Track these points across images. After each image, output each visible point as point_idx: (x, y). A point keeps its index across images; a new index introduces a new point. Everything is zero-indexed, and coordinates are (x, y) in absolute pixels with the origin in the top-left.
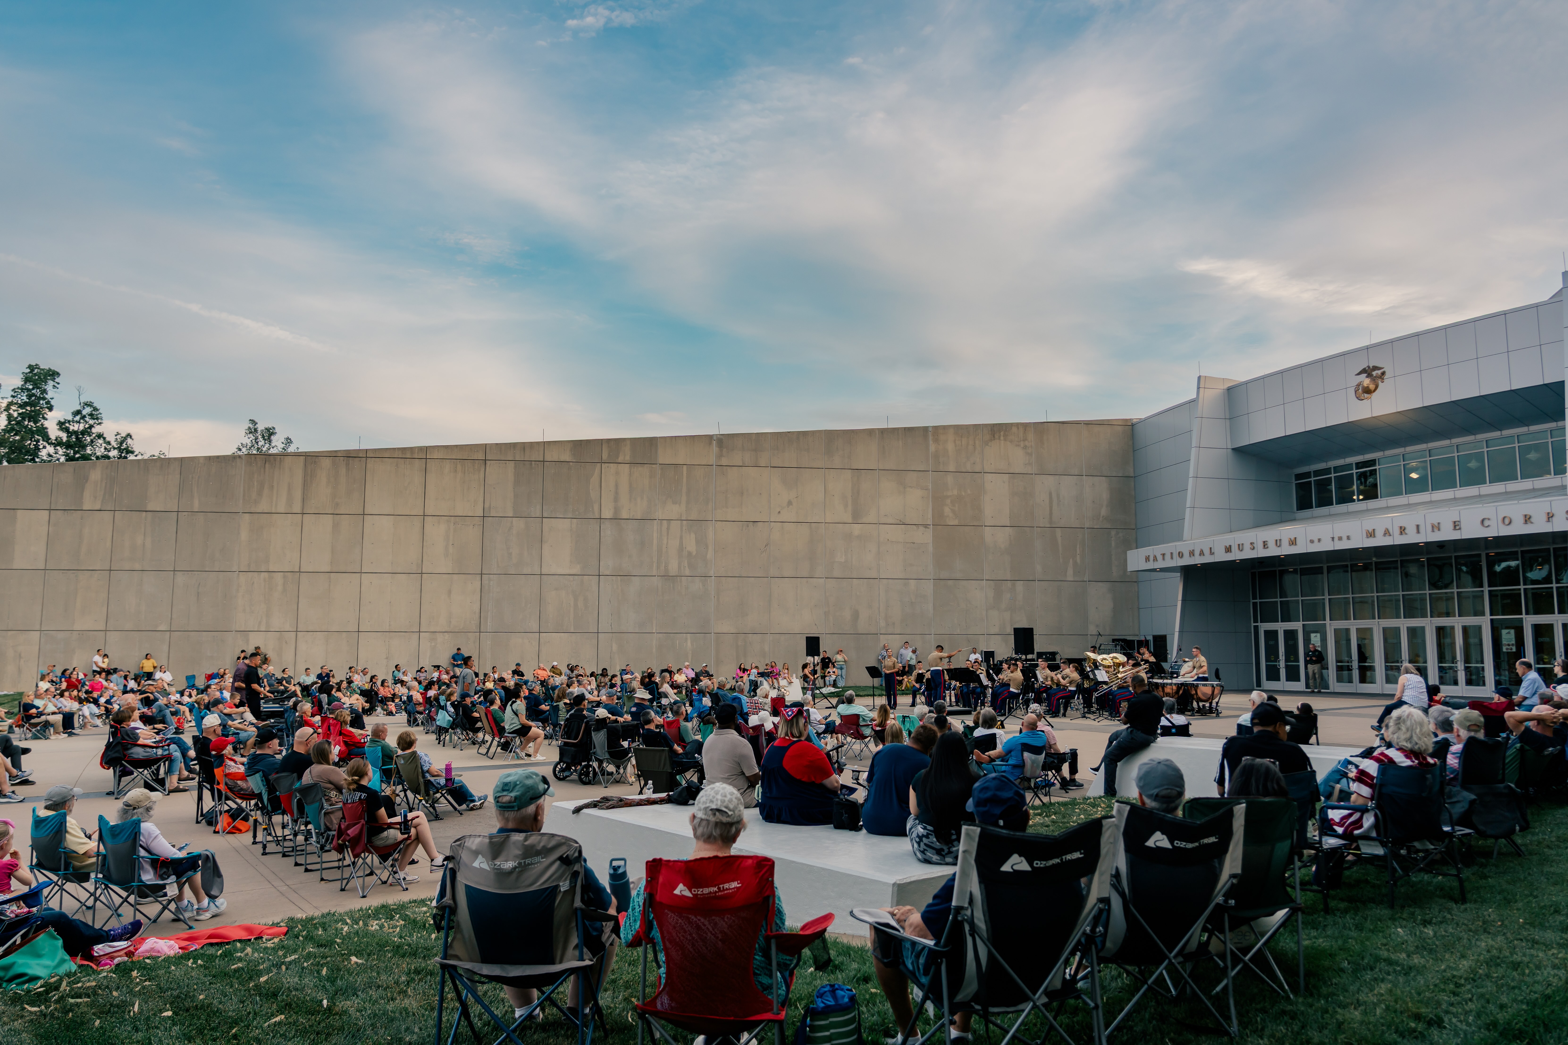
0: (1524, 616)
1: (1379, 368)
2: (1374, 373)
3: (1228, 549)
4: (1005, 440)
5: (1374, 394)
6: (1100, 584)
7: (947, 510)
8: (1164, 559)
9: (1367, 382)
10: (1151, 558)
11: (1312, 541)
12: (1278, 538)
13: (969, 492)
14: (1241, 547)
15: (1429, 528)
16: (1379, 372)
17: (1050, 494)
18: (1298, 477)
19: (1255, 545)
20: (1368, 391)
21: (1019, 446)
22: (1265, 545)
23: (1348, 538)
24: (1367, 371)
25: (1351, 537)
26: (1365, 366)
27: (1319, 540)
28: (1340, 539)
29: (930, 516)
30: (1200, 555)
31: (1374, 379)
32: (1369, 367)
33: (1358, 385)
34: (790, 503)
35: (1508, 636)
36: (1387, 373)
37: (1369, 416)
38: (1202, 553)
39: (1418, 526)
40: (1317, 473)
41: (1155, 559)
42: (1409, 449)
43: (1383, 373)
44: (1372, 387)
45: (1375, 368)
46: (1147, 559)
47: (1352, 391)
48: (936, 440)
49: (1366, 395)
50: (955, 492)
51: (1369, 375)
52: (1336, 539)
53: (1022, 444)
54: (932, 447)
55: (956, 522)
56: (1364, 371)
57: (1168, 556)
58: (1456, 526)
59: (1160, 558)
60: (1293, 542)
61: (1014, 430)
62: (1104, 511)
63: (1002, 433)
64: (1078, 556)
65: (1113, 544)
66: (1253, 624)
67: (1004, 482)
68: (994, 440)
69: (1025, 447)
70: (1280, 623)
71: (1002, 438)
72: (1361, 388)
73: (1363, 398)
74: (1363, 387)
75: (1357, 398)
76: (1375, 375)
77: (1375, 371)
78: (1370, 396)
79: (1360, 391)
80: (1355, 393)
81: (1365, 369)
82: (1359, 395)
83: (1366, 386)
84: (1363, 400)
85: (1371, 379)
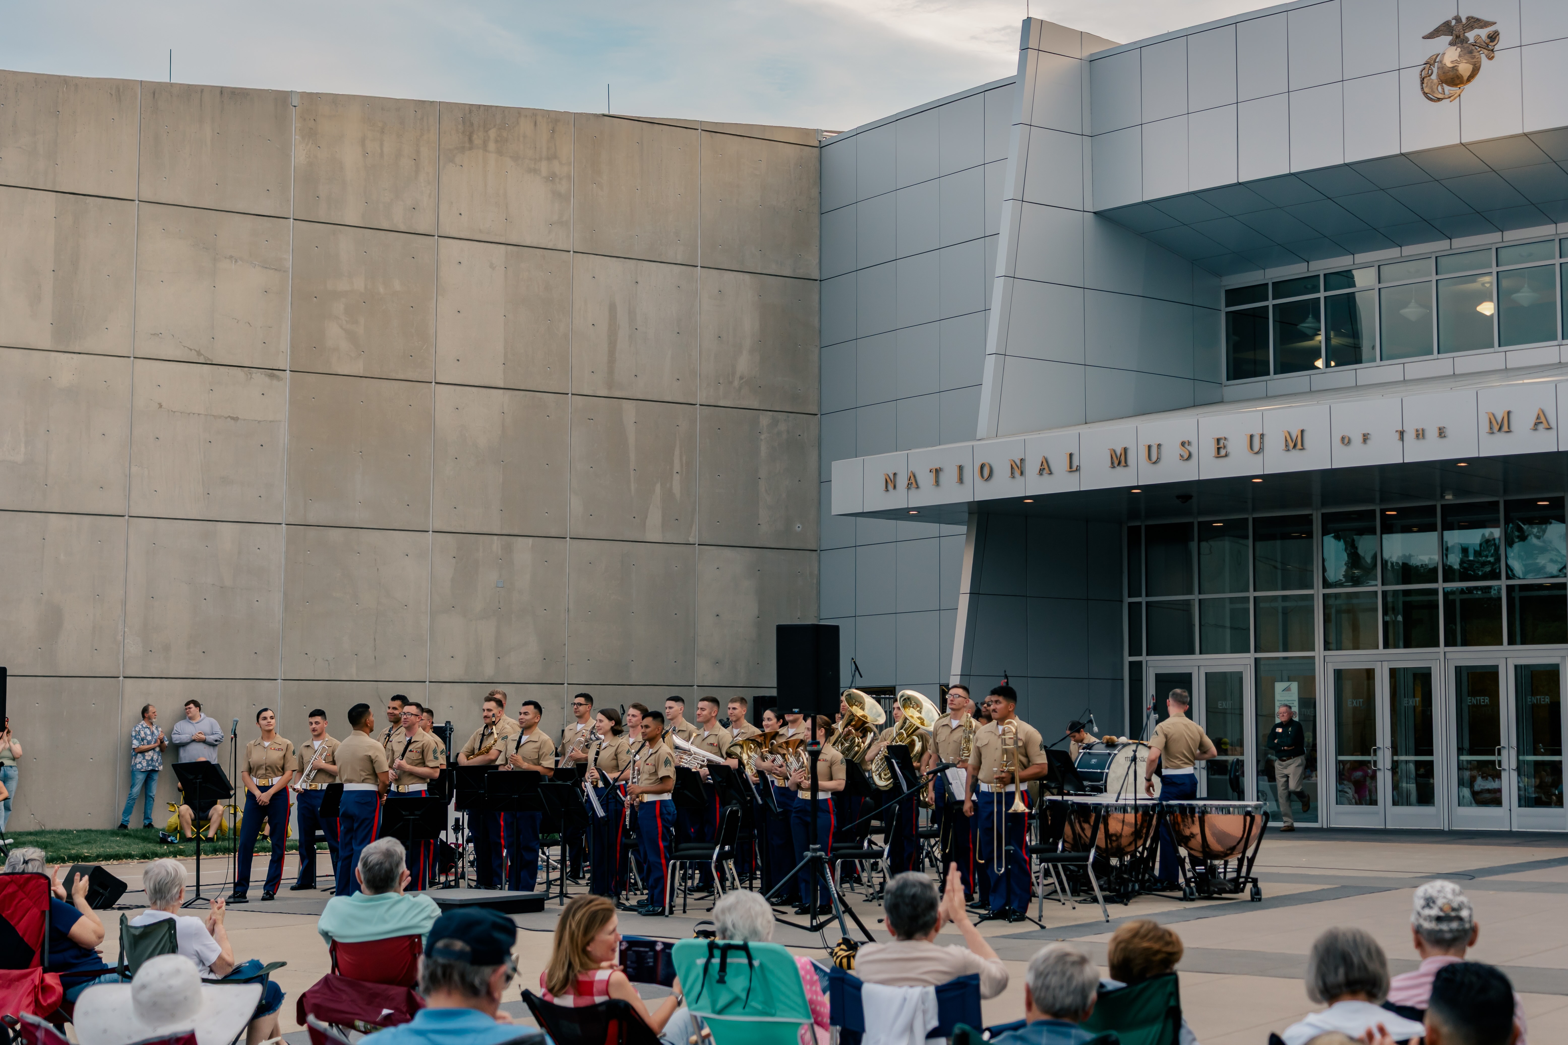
1: (1484, 24)
2: (1471, 35)
3: (1119, 459)
4: (500, 152)
5: (1468, 88)
6: (727, 552)
7: (334, 333)
8: (937, 483)
9: (1451, 56)
10: (902, 482)
11: (1346, 441)
12: (1257, 432)
13: (397, 286)
14: (1153, 454)
16: (1483, 33)
17: (612, 308)
18: (1234, 296)
19: (1193, 449)
20: (1453, 79)
21: (535, 171)
22: (1220, 448)
23: (1442, 433)
24: (1454, 30)
25: (1449, 432)
26: (1447, 16)
27: (1366, 438)
28: (1420, 434)
29: (285, 344)
30: (1041, 472)
31: (1469, 50)
32: (1458, 19)
33: (1429, 63)
36: (1502, 36)
37: (1452, 139)
38: (1045, 468)
40: (1282, 288)
41: (913, 482)
42: (1512, 235)
43: (1493, 37)
44: (1465, 69)
45: (1474, 23)
46: (890, 482)
47: (1412, 78)
48: (311, 135)
49: (1447, 88)
50: (359, 284)
51: (1459, 40)
52: (1410, 436)
53: (544, 167)
54: (299, 154)
55: (358, 368)
56: (1445, 29)
57: (949, 476)
59: (926, 479)
60: (1295, 443)
61: (525, 126)
62: (744, 364)
63: (493, 133)
64: (677, 478)
65: (764, 450)
66: (1128, 659)
67: (492, 267)
68: (471, 149)
69: (552, 178)
70: (1197, 656)
71: (492, 146)
72: (1435, 70)
73: (1440, 96)
74: (1442, 68)
75: (1425, 94)
76: (1471, 40)
77: (1472, 28)
78: (1458, 91)
79: (1434, 77)
80: (1422, 83)
81: (1447, 24)
82: (1431, 88)
83: (1449, 65)
84: (1439, 100)
85: (1464, 49)
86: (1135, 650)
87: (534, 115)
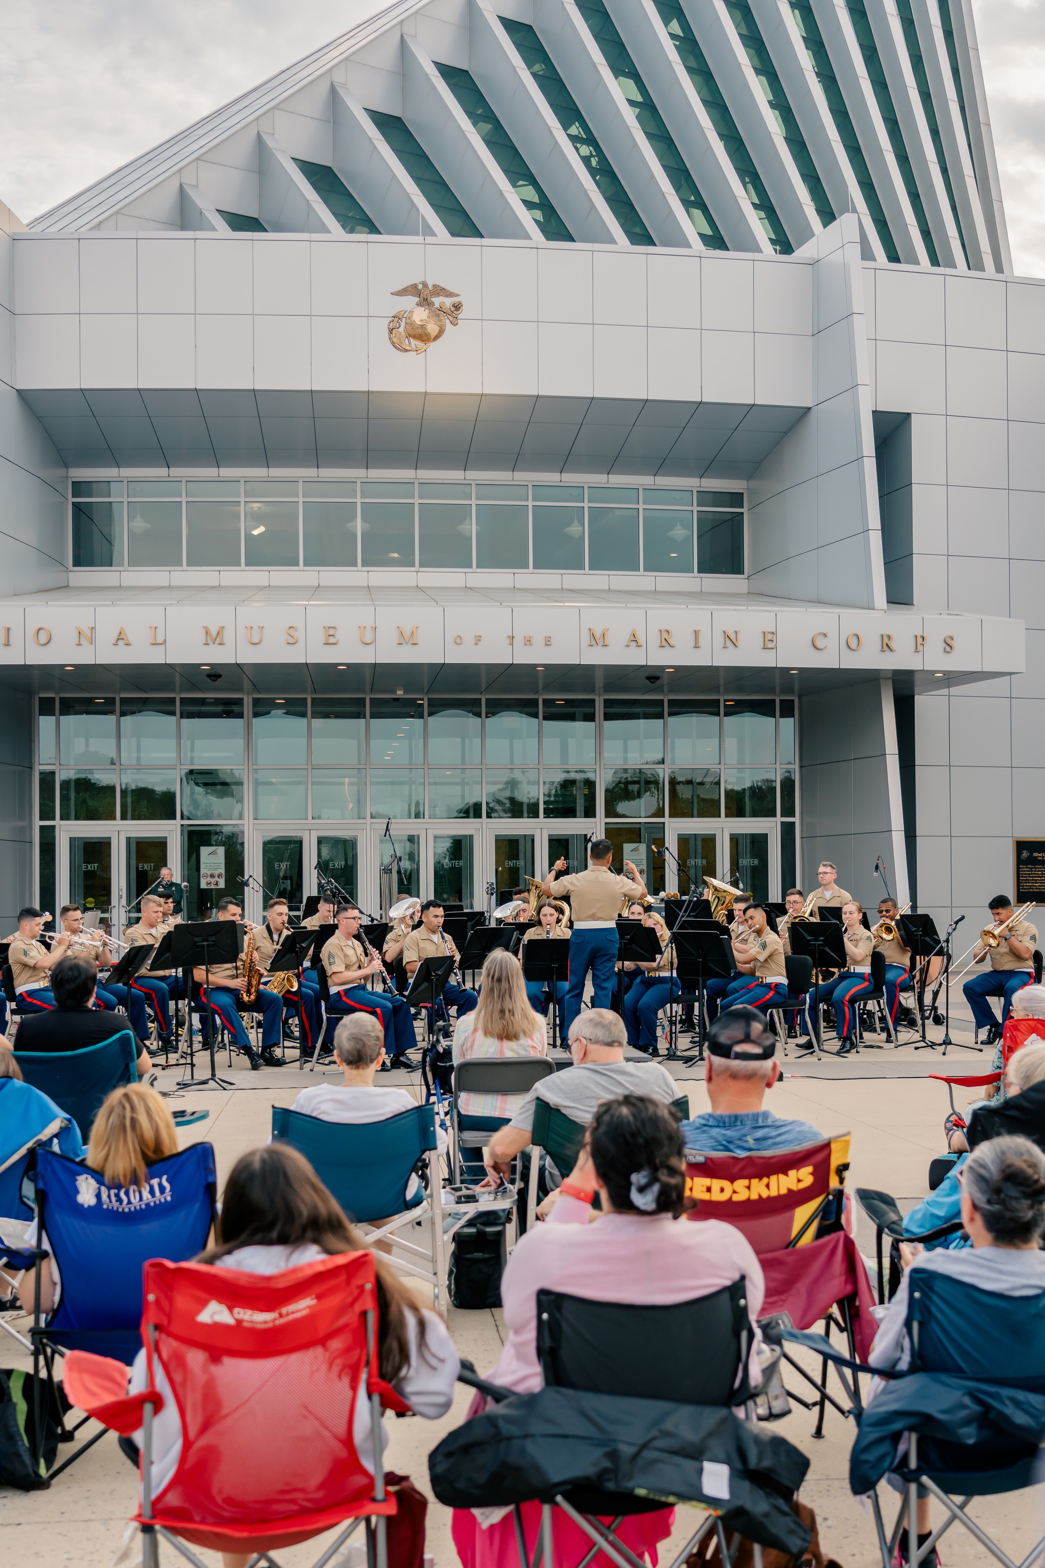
0: (666, 820)
1: (451, 294)
2: (437, 301)
5: (433, 345)
9: (420, 315)
15: (719, 639)
16: (448, 302)
18: (81, 488)
20: (421, 335)
23: (548, 641)
24: (422, 293)
26: (417, 280)
27: (478, 638)
31: (437, 312)
32: (425, 285)
33: (397, 317)
36: (464, 308)
39: (696, 633)
40: (138, 487)
43: (457, 307)
44: (430, 328)
45: (439, 291)
47: (381, 326)
49: (414, 342)
51: (425, 302)
56: (413, 289)
58: (769, 641)
72: (403, 324)
73: (407, 348)
74: (410, 324)
75: (393, 343)
76: (437, 305)
77: (438, 295)
78: (425, 347)
79: (401, 330)
80: (391, 331)
81: (415, 286)
82: (400, 339)
83: (418, 322)
84: (406, 351)
85: (431, 311)
86: (48, 814)
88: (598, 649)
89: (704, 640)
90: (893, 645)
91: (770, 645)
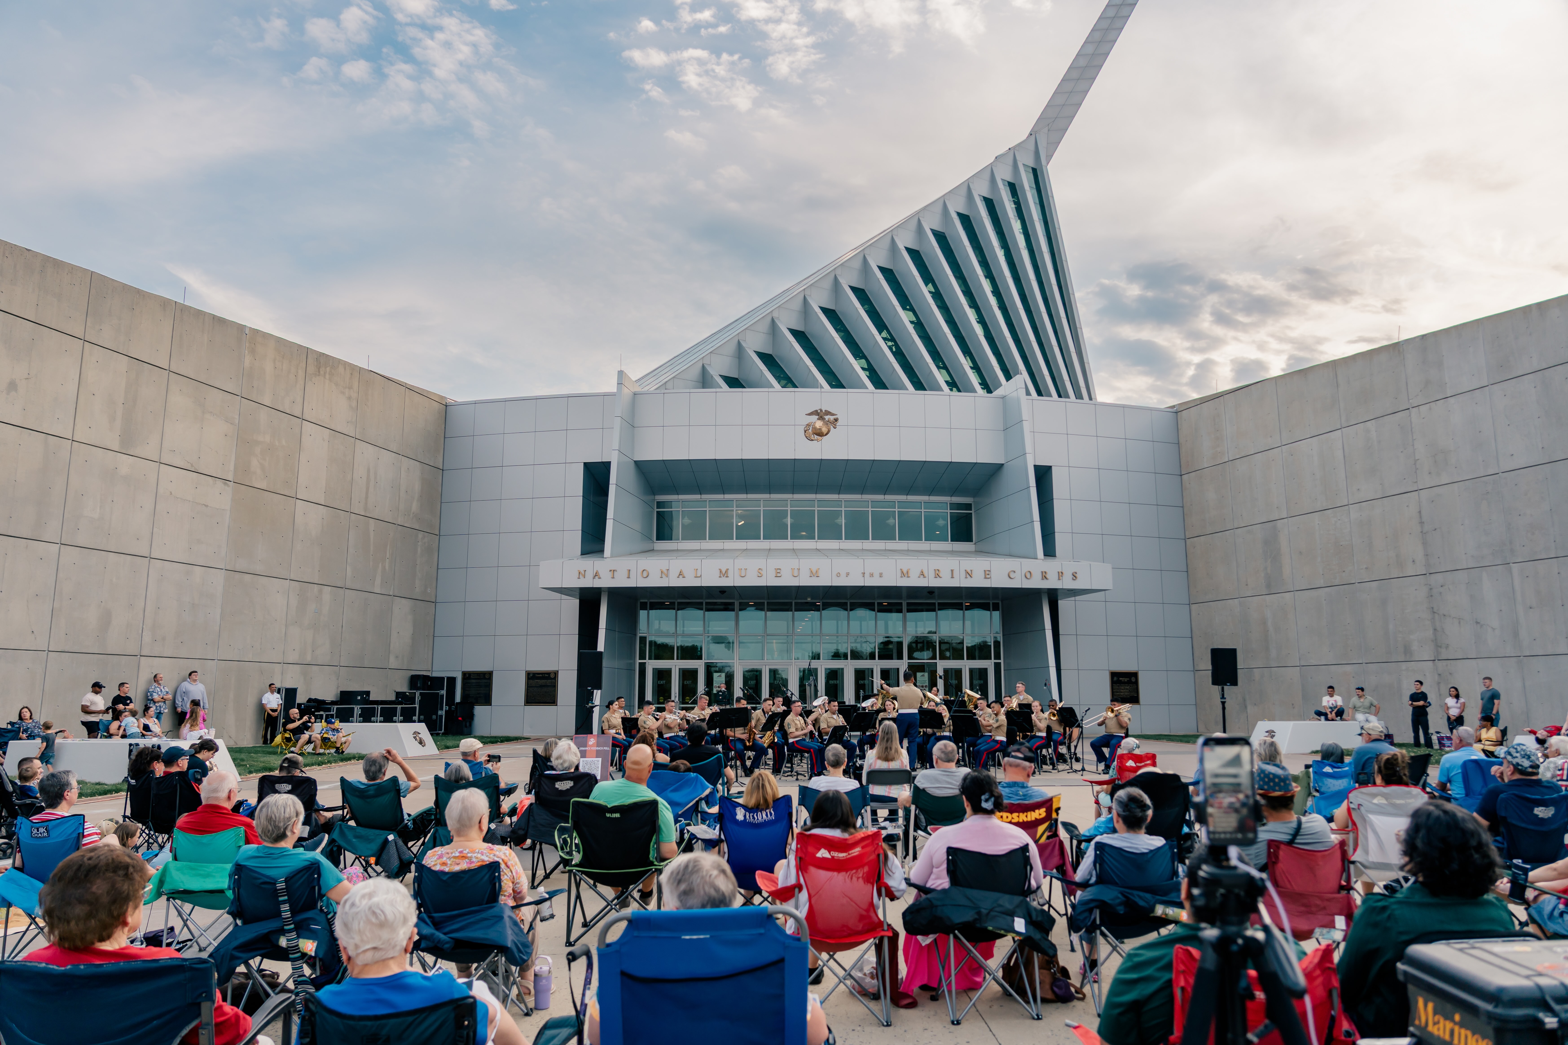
0: (938, 661)
1: (833, 415)
2: (827, 417)
3: (724, 574)
4: (330, 380)
5: (825, 438)
6: (404, 601)
7: (255, 464)
8: (613, 576)
9: (819, 424)
10: (590, 574)
11: (838, 575)
13: (284, 445)
14: (742, 573)
15: (963, 574)
16: (832, 418)
17: (369, 470)
18: (660, 504)
19: (764, 573)
20: (820, 434)
21: (344, 393)
22: (778, 573)
23: (881, 575)
24: (820, 414)
25: (885, 574)
26: (817, 408)
27: (848, 574)
28: (872, 575)
29: (232, 467)
30: (679, 576)
31: (827, 423)
32: (821, 410)
33: (808, 426)
34: (12, 386)
35: (923, 679)
36: (839, 420)
37: (818, 457)
38: (681, 574)
39: (952, 571)
41: (597, 575)
43: (836, 420)
44: (824, 430)
45: (828, 413)
46: (581, 574)
47: (801, 430)
48: (252, 351)
49: (816, 436)
50: (268, 439)
51: (821, 418)
52: (867, 575)
53: (347, 392)
54: (247, 360)
55: (265, 485)
56: (815, 413)
57: (621, 574)
58: (987, 574)
59: (605, 574)
60: (815, 573)
61: (341, 369)
62: (415, 506)
63: (328, 369)
64: (387, 560)
65: (419, 550)
66: (638, 661)
67: (324, 440)
68: (319, 375)
69: (349, 398)
70: (675, 661)
71: (327, 376)
72: (811, 429)
74: (814, 428)
75: (806, 437)
76: (827, 420)
77: (827, 415)
78: (821, 439)
79: (810, 431)
80: (805, 432)
81: (817, 411)
82: (809, 435)
83: (818, 428)
84: (812, 440)
85: (824, 422)
86: (642, 657)
87: (345, 364)
88: (905, 579)
89: (956, 574)
90: (1047, 576)
91: (988, 576)
